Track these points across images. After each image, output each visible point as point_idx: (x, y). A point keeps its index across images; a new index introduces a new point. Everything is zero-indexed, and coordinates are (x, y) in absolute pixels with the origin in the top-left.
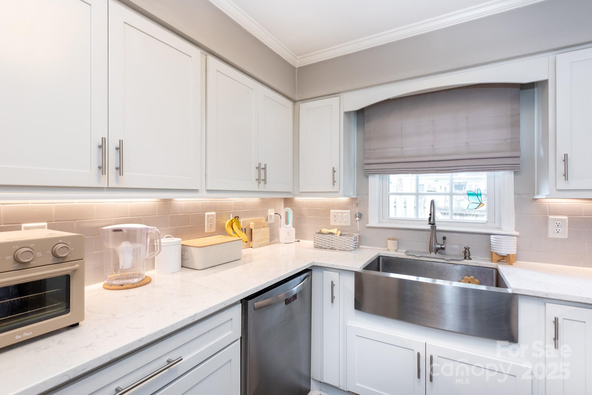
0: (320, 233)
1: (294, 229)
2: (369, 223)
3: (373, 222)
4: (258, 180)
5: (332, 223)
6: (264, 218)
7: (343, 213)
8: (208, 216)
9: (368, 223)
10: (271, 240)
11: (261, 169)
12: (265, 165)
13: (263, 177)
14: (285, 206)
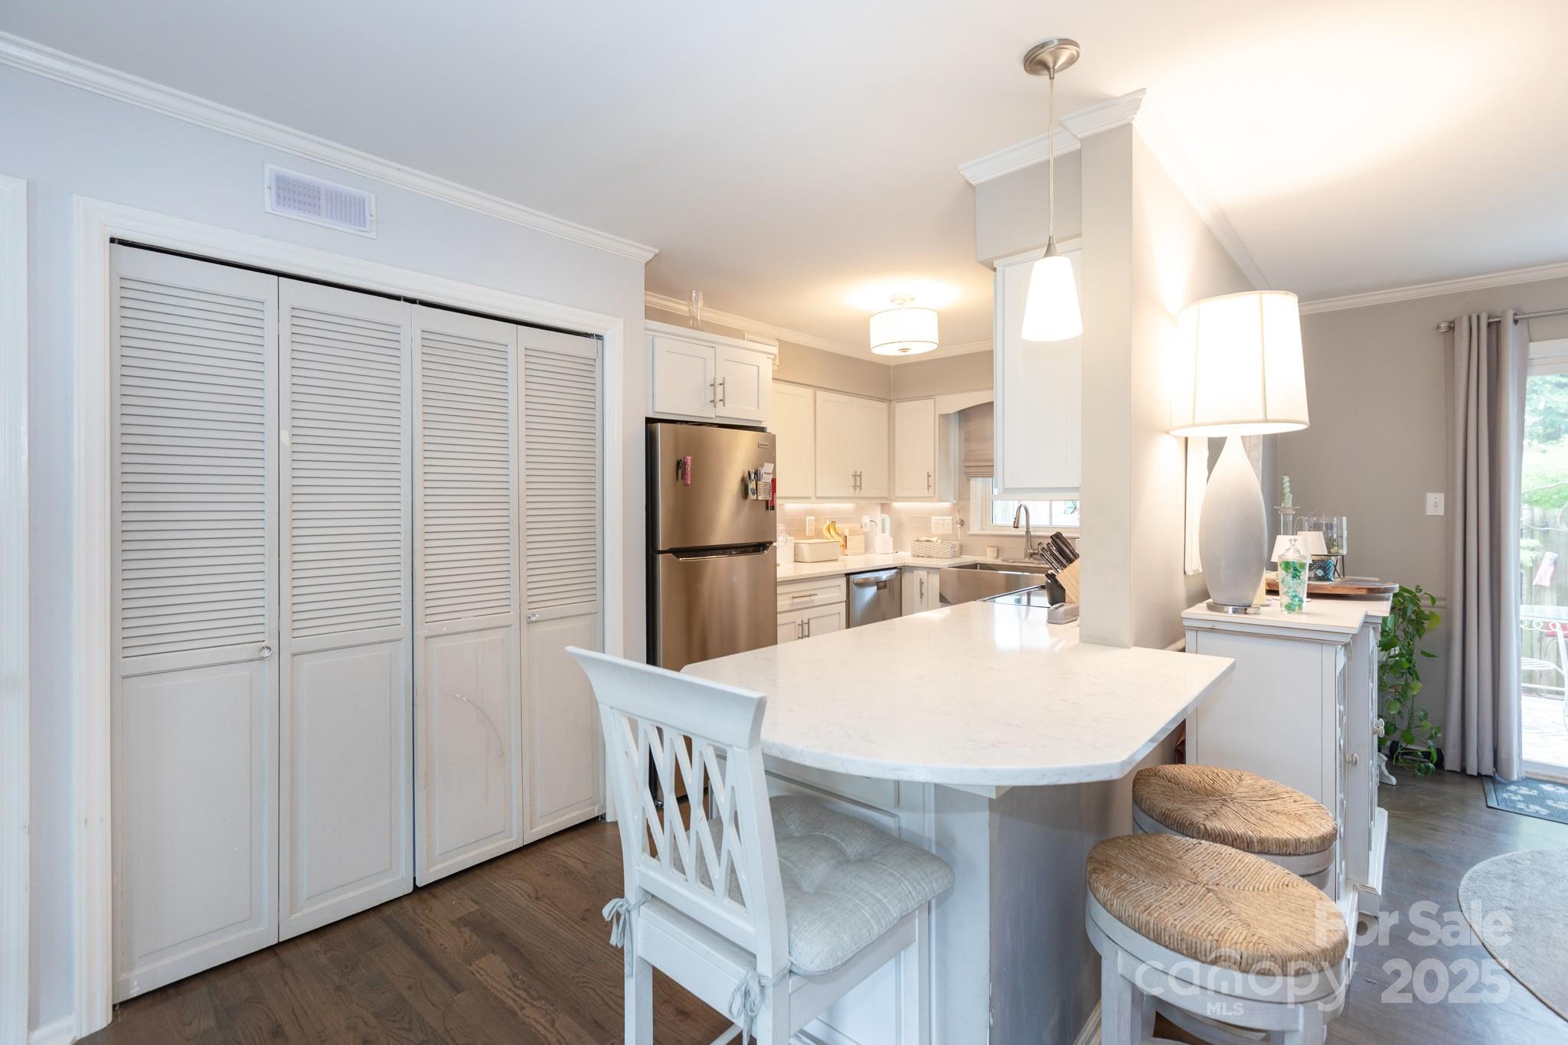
0: (918, 541)
1: (891, 539)
2: (971, 529)
3: (975, 528)
4: (855, 487)
5: (934, 531)
6: (859, 526)
7: (944, 520)
8: (809, 520)
9: (969, 530)
10: (866, 551)
11: (857, 476)
12: (861, 473)
13: (858, 484)
14: (883, 512)
